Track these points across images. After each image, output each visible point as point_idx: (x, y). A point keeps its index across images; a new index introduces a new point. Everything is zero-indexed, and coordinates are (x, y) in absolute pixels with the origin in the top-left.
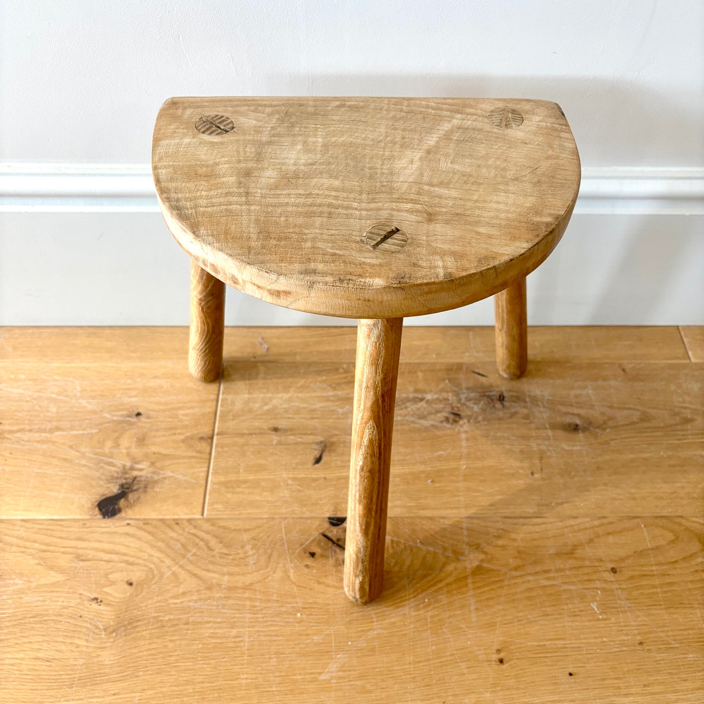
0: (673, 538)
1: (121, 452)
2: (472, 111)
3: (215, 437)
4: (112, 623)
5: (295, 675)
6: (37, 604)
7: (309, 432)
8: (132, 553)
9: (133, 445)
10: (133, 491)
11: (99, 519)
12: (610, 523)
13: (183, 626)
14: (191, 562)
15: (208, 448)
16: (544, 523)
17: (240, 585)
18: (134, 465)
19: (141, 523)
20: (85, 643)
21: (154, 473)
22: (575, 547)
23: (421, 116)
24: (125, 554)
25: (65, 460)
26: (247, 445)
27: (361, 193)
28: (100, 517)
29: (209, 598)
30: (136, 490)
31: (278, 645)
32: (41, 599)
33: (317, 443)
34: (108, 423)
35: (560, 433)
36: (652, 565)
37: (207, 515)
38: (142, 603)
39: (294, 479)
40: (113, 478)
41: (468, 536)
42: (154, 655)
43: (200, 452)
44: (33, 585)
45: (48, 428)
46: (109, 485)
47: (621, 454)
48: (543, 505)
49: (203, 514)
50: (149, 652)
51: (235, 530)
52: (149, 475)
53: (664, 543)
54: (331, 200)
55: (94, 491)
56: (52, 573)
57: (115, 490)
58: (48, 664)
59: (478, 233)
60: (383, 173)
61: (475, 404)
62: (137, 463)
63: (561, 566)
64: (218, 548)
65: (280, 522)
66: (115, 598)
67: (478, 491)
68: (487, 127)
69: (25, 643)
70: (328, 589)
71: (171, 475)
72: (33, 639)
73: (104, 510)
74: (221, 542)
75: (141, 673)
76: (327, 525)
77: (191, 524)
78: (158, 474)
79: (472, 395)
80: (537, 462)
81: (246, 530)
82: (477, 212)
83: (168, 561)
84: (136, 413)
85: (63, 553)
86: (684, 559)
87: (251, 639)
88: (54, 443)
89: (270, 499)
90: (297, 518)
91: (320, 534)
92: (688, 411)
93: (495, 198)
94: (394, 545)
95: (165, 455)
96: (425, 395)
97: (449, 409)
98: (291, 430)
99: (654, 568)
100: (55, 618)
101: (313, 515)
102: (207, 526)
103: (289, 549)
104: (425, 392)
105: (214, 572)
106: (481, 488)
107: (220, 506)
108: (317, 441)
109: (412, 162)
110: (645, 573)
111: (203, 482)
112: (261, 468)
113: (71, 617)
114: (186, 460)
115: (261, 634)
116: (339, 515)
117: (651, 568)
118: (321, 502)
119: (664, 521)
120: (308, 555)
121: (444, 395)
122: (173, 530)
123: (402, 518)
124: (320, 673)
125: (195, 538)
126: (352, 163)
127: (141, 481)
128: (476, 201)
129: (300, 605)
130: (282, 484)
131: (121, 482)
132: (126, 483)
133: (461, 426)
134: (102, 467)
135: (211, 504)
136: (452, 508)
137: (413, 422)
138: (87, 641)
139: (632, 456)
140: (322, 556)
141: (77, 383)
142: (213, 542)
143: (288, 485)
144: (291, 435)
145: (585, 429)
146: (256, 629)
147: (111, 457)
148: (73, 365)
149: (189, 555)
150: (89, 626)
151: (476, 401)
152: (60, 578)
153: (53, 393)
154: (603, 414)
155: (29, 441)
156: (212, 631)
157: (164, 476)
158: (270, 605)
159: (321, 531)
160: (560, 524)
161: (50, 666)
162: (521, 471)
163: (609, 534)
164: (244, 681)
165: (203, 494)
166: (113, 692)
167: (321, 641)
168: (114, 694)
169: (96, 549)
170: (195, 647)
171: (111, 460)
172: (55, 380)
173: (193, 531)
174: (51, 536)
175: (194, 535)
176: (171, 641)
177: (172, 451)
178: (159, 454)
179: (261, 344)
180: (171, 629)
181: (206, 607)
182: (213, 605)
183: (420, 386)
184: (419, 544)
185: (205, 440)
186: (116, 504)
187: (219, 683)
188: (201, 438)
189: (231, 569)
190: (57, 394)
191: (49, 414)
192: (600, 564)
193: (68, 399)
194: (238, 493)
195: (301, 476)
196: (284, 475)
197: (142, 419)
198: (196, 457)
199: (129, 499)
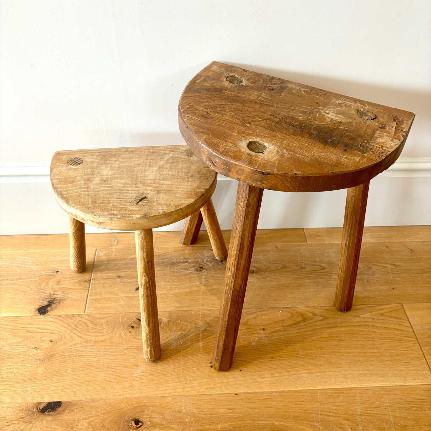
0: (291, 316)
1: (49, 288)
2: (178, 150)
3: (91, 280)
4: (43, 357)
5: (122, 375)
6: (9, 351)
8: (53, 329)
9: (55, 284)
10: (53, 304)
11: (38, 315)
13: (74, 357)
14: (79, 332)
15: (89, 285)
17: (100, 340)
18: (55, 293)
19: (57, 316)
20: (30, 366)
21: (63, 296)
22: (248, 321)
23: (158, 154)
24: (49, 330)
25: (23, 291)
26: (106, 283)
27: (132, 184)
28: (39, 314)
29: (86, 346)
30: (55, 303)
31: (115, 363)
32: (11, 348)
34: (44, 275)
36: (280, 327)
37: (87, 312)
38: (56, 349)
39: (126, 297)
40: (45, 298)
41: (202, 317)
42: (61, 369)
43: (84, 287)
44: (8, 343)
45: (16, 278)
46: (43, 302)
47: (272, 282)
49: (85, 312)
50: (59, 368)
51: (99, 318)
52: (61, 297)
53: (286, 318)
54: (120, 188)
55: (36, 304)
56: (17, 338)
57: (46, 303)
58: (14, 374)
59: (176, 197)
60: (141, 177)
61: (210, 263)
64: (91, 326)
65: (119, 315)
66: (45, 347)
67: (208, 299)
68: (183, 157)
69: (4, 366)
70: (138, 340)
71: (71, 296)
72: (7, 365)
73: (40, 312)
74: (92, 323)
75: (54, 377)
77: (79, 316)
78: (65, 296)
79: (209, 259)
81: (103, 318)
82: (176, 189)
83: (68, 332)
84: (56, 271)
85: (22, 330)
87: (104, 361)
88: (18, 285)
89: (115, 305)
90: (127, 313)
92: (304, 264)
93: (183, 184)
94: (169, 322)
95: (69, 288)
96: (188, 260)
97: (198, 266)
98: (126, 276)
100: (17, 356)
101: (134, 311)
102: (86, 317)
103: (122, 326)
105: (89, 335)
107: (92, 309)
109: (153, 172)
110: (277, 330)
111: (85, 299)
112: (112, 293)
113: (24, 355)
114: (78, 290)
115: (108, 359)
118: (137, 306)
119: (288, 309)
120: (130, 327)
121: (197, 260)
122: (71, 319)
123: (173, 311)
124: (133, 374)
126: (129, 174)
127: (58, 299)
128: (177, 185)
129: (126, 347)
131: (48, 300)
132: (51, 300)
133: (203, 272)
134: (40, 294)
135: (89, 308)
136: (196, 306)
137: (182, 272)
138: (31, 364)
139: (277, 283)
140: (137, 327)
141: (30, 259)
142: (89, 324)
143: (123, 299)
144: (126, 279)
145: (257, 272)
146: (106, 357)
147: (44, 290)
148: (28, 251)
149: (78, 329)
150: (32, 359)
151: (211, 262)
152: (20, 340)
153: (18, 264)
154: (265, 266)
155: (7, 284)
156: (87, 359)
157: (68, 297)
158: (113, 348)
159: (137, 318)
161: (15, 375)
163: (263, 315)
164: (100, 378)
165: (85, 304)
166: (42, 384)
167: (134, 361)
168: (43, 385)
169: (36, 328)
170: (79, 365)
171: (44, 291)
172: (20, 258)
173: (80, 319)
174: (16, 323)
175: (80, 321)
176: (68, 363)
177: (72, 287)
178: (66, 288)
179: (114, 240)
180: (69, 359)
181: (84, 349)
182: (88, 349)
183: (186, 256)
184: (180, 322)
185: (87, 282)
186: (46, 309)
187: (89, 379)
188: (85, 281)
189: (96, 334)
190: (20, 264)
191: (16, 272)
192: (258, 327)
193: (25, 266)
194: (101, 303)
195: (129, 296)
196: (122, 295)
197: (59, 273)
198: (82, 289)
199: (52, 307)
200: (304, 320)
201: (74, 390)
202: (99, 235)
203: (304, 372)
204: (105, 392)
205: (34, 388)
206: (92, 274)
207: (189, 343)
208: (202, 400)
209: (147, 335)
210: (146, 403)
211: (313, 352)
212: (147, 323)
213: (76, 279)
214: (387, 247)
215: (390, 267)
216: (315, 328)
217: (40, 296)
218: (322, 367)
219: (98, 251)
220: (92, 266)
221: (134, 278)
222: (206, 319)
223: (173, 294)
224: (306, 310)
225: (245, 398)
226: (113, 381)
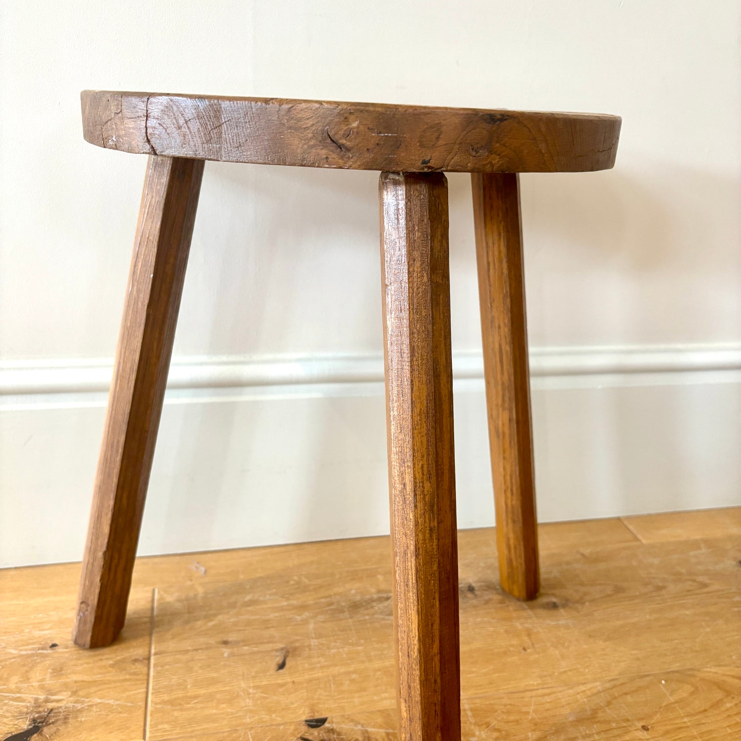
0: (692, 689)
1: (32, 686)
3: (152, 658)
7: (265, 641)
9: (48, 676)
10: (47, 725)
12: (623, 684)
15: (146, 669)
16: (554, 693)
18: (50, 697)
21: (76, 702)
22: (595, 712)
26: (192, 660)
30: (53, 723)
33: (277, 650)
34: (14, 658)
35: (541, 612)
36: (682, 718)
37: (150, 737)
40: (21, 713)
41: (474, 716)
43: (135, 674)
46: (16, 722)
47: (608, 622)
48: (545, 676)
49: (144, 738)
52: (70, 705)
53: (685, 695)
57: (25, 725)
62: (52, 695)
63: (588, 732)
65: (245, 734)
71: (99, 701)
76: (304, 728)
78: (83, 702)
80: (526, 638)
84: (51, 644)
86: (712, 707)
89: (230, 711)
90: (267, 726)
91: (298, 738)
92: (658, 580)
94: (390, 737)
95: (89, 682)
98: (243, 641)
99: (686, 720)
101: (286, 720)
106: (474, 669)
107: (166, 726)
108: (277, 648)
110: (678, 726)
111: (142, 704)
112: (213, 682)
114: (119, 684)
116: (318, 716)
117: (683, 721)
118: (293, 706)
119: (677, 675)
127: (60, 712)
130: (242, 693)
131: (32, 717)
132: (38, 717)
134: (5, 704)
135: (154, 725)
139: (619, 623)
143: (249, 694)
144: (245, 646)
145: (564, 606)
147: (18, 692)
157: (90, 704)
159: (299, 736)
160: (571, 691)
162: (511, 649)
163: (626, 694)
165: (143, 716)
171: (18, 695)
177: (98, 677)
178: (83, 681)
179: (197, 568)
183: (383, 587)
185: (141, 661)
188: (136, 660)
192: (629, 724)
194: (189, 709)
195: (264, 683)
196: (243, 685)
197: (59, 649)
198: (130, 680)
199: (44, 733)
200: (729, 694)
202: (156, 560)
206: (150, 643)
219: (159, 592)
220: (148, 625)
221: (265, 643)
222: (488, 720)
223: (379, 670)
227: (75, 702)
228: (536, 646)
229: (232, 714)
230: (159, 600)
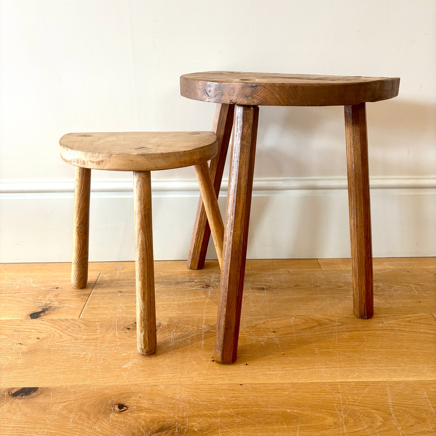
0: (305, 322)
1: (46, 299)
3: (91, 294)
4: (26, 351)
5: (111, 366)
8: (42, 329)
9: (52, 297)
10: (48, 310)
11: (29, 319)
12: (275, 317)
13: (60, 351)
14: (70, 332)
15: (87, 298)
17: (91, 338)
19: (49, 320)
20: (11, 357)
22: (256, 325)
24: (38, 330)
25: (18, 301)
26: (106, 296)
28: (31, 318)
29: (75, 342)
30: (50, 310)
31: (105, 357)
34: (42, 290)
35: (255, 290)
36: (293, 330)
37: (81, 317)
38: (42, 344)
40: (40, 307)
41: (205, 322)
42: (43, 360)
43: (83, 299)
45: (14, 292)
46: (37, 309)
47: (283, 296)
49: (79, 317)
50: (41, 360)
51: (93, 322)
52: (57, 306)
53: (300, 323)
55: (30, 311)
57: (40, 310)
61: (217, 282)
62: (52, 302)
63: (249, 331)
64: (83, 327)
65: (115, 319)
66: (30, 343)
71: (67, 305)
73: (32, 316)
74: (86, 325)
75: (35, 366)
77: (73, 320)
78: (62, 305)
79: (216, 280)
81: (98, 322)
83: (58, 332)
84: (56, 287)
85: (9, 330)
86: (309, 328)
87: (92, 355)
88: (14, 297)
90: (124, 318)
92: (318, 283)
94: (169, 325)
95: (66, 300)
97: (204, 284)
98: (127, 292)
101: (131, 317)
102: (80, 321)
103: (117, 327)
104: (195, 279)
105: (80, 335)
107: (88, 315)
110: (289, 332)
111: (82, 308)
112: (111, 303)
113: (6, 349)
114: (76, 301)
115: (97, 353)
120: (126, 329)
121: (204, 280)
122: (64, 322)
123: (174, 317)
124: (123, 366)
125: (73, 324)
127: (53, 307)
129: (119, 344)
130: (119, 308)
131: (43, 308)
132: (45, 308)
134: (35, 304)
135: (84, 314)
136: (199, 314)
137: (186, 288)
139: (289, 297)
140: (133, 329)
141: (31, 279)
142: (82, 325)
143: (122, 308)
145: (267, 289)
146: (95, 352)
148: (31, 274)
149: (69, 330)
150: (14, 352)
152: (4, 337)
153: (19, 282)
154: (277, 285)
155: (3, 296)
156: (74, 353)
157: (64, 306)
158: (104, 344)
159: (134, 322)
160: (250, 318)
164: (85, 368)
165: (81, 311)
167: (126, 355)
168: (20, 373)
169: (25, 328)
170: (64, 358)
171: (41, 301)
172: (21, 279)
173: (73, 322)
175: (73, 323)
176: (53, 356)
177: (69, 299)
178: (64, 299)
179: (120, 266)
180: (54, 352)
181: (73, 345)
182: (76, 345)
183: (193, 278)
184: (181, 325)
185: (86, 295)
186: (39, 314)
187: (72, 369)
189: (88, 334)
190: (21, 283)
191: (15, 288)
192: (268, 330)
193: (26, 284)
194: (97, 311)
197: (58, 289)
198: (81, 300)
199: (45, 313)
200: (320, 325)
201: (54, 377)
202: (105, 263)
203: (321, 366)
204: (88, 380)
205: (10, 375)
206: (92, 290)
207: (189, 341)
208: (200, 388)
209: (141, 313)
210: (134, 390)
211: (331, 350)
212: (142, 295)
213: (76, 294)
214: (408, 271)
215: (413, 286)
216: (333, 331)
217: (35, 305)
218: (342, 363)
219: (102, 274)
220: (94, 284)
222: (210, 324)
223: (176, 304)
224: (323, 317)
225: (251, 388)
226: (99, 370)
227: (59, 305)
228: (245, 302)
229: (113, 313)
230: (101, 276)
